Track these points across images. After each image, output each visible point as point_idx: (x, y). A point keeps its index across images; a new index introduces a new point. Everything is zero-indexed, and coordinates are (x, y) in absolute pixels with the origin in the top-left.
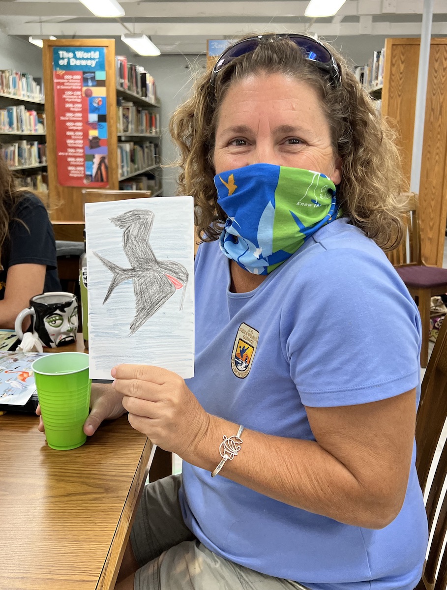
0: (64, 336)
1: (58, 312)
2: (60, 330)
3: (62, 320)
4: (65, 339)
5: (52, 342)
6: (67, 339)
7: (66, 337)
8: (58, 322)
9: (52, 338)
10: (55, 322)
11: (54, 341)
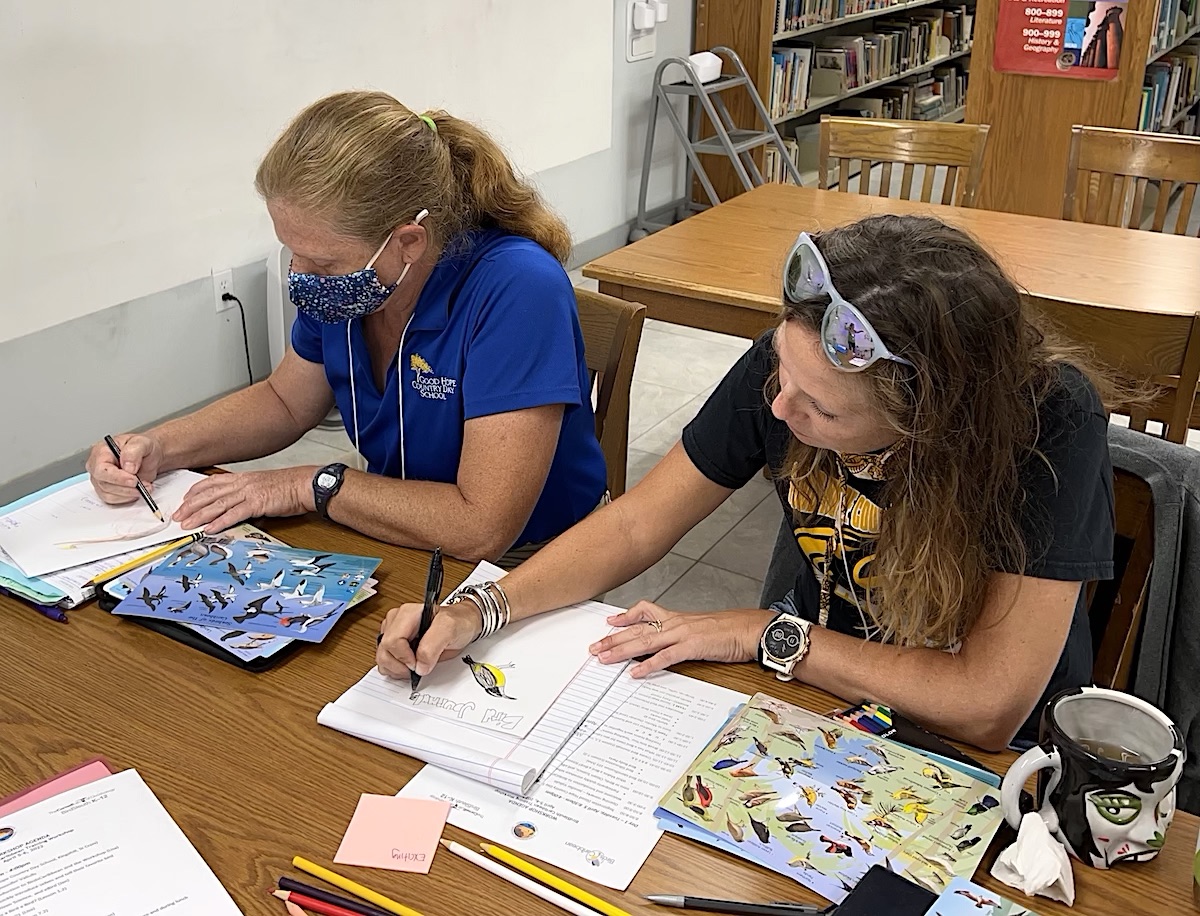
0: (1133, 850)
1: (1131, 788)
2: (1127, 832)
3: (1139, 809)
4: (1136, 855)
5: (1098, 854)
6: (1140, 858)
7: (1141, 854)
8: (1125, 813)
9: (1099, 846)
10: (1118, 811)
11: (1103, 854)
